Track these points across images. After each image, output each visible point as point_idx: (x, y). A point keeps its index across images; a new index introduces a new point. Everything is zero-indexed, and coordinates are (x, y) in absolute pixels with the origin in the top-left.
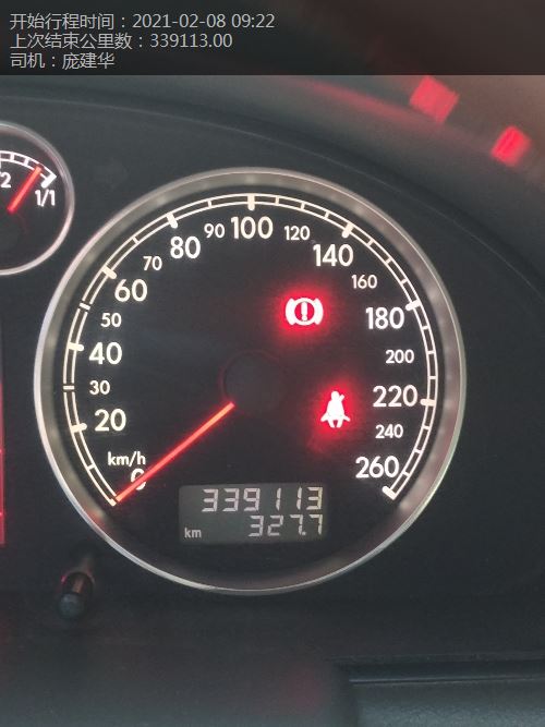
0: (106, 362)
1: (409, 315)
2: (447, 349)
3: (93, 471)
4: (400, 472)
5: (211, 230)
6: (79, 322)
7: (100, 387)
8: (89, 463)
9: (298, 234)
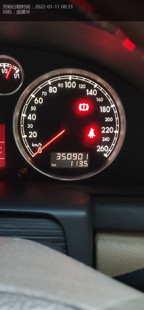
0: (32, 119)
1: (112, 109)
2: (121, 118)
3: (28, 148)
4: (108, 150)
5: (59, 85)
6: (25, 109)
7: (30, 126)
8: (27, 146)
9: (82, 87)
